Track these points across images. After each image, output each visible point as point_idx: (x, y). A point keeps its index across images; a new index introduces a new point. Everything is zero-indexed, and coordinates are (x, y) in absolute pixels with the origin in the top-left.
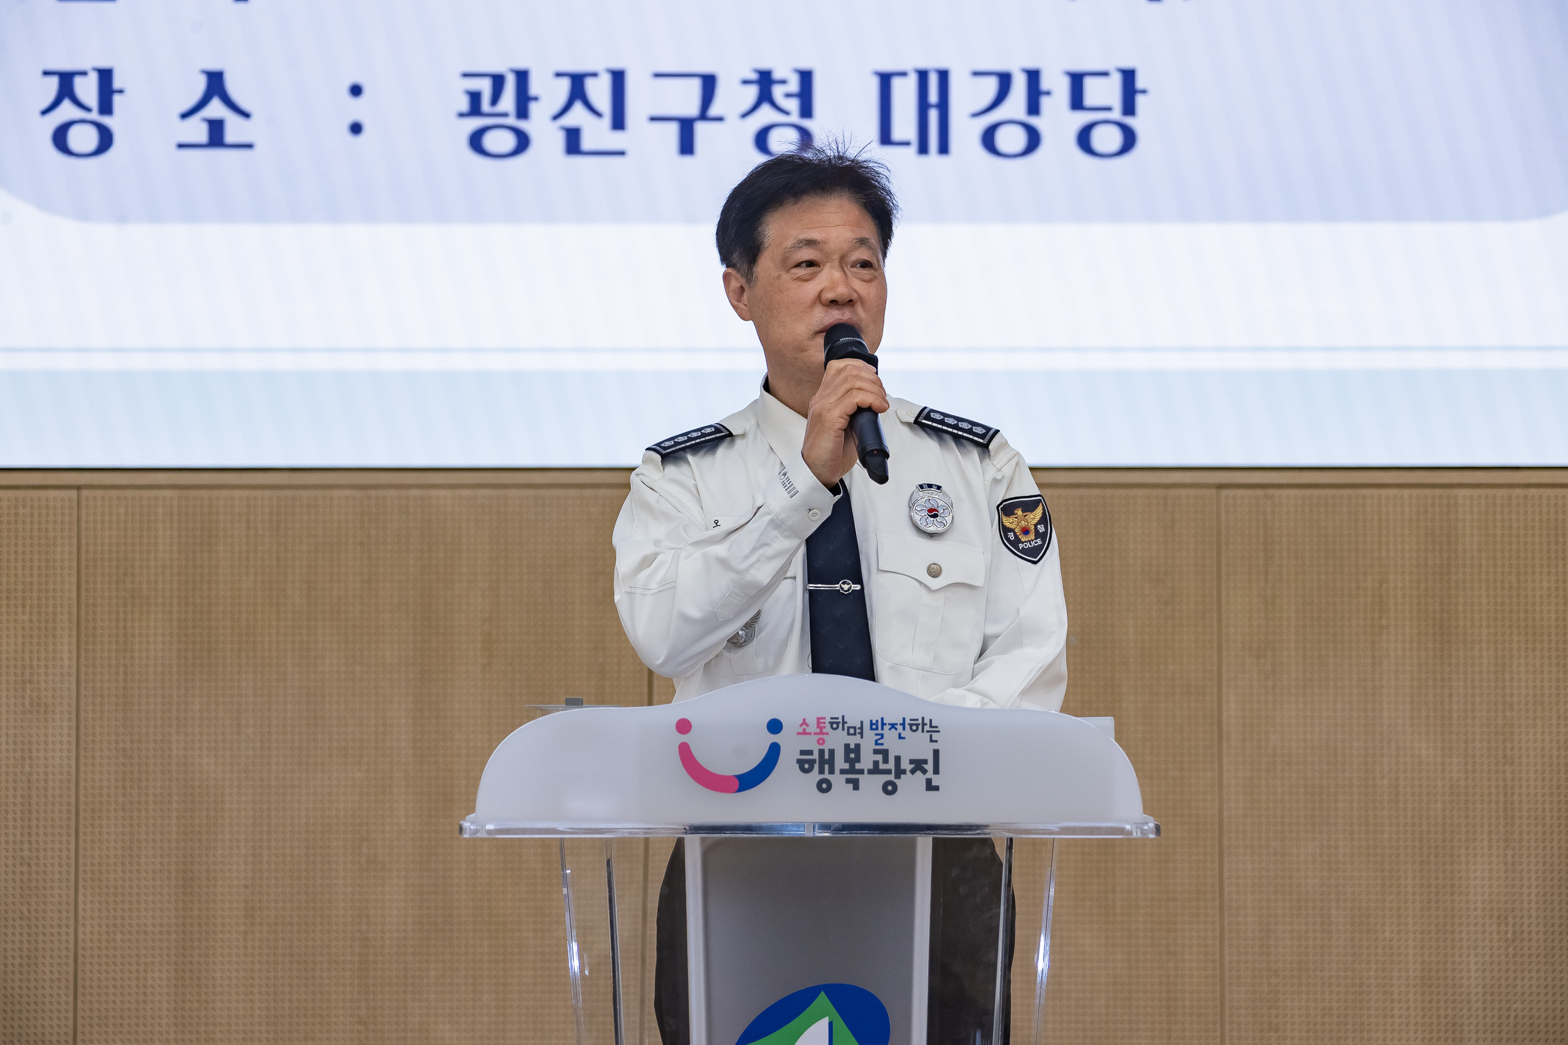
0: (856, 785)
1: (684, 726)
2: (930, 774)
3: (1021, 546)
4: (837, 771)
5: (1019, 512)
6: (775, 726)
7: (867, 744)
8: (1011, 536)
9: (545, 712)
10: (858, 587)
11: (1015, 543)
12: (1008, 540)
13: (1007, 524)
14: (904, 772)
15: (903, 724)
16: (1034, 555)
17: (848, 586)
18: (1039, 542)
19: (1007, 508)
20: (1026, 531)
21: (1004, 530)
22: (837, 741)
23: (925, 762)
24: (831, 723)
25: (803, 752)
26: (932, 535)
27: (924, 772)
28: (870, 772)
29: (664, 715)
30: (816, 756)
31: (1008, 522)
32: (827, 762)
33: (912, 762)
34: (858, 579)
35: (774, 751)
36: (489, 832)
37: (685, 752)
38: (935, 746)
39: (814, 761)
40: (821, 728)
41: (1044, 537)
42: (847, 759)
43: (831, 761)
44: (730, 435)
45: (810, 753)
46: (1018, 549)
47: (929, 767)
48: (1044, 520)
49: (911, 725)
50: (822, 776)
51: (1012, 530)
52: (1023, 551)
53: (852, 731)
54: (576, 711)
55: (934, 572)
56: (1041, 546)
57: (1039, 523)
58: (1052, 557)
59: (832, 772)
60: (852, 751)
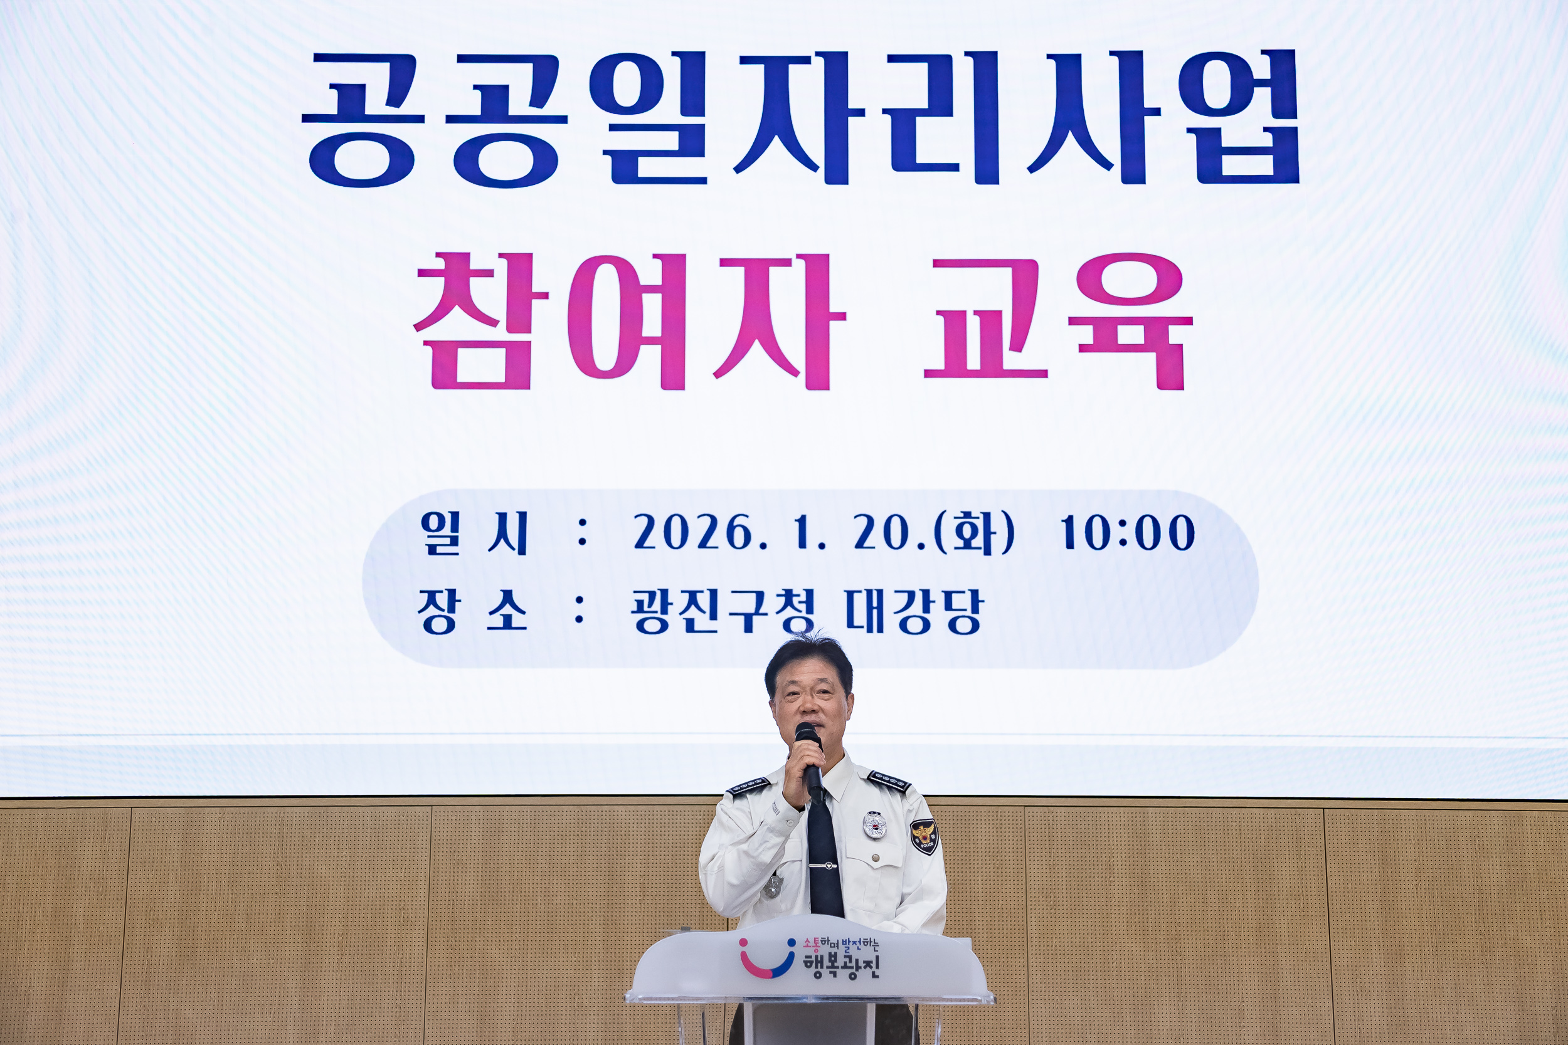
0: (835, 975)
1: (743, 942)
2: (874, 969)
3: (922, 846)
4: (825, 967)
5: (922, 828)
6: (792, 943)
7: (841, 953)
8: (917, 840)
9: (670, 934)
10: (835, 866)
11: (919, 844)
12: (916, 842)
13: (915, 834)
14: (860, 968)
15: (860, 942)
16: (929, 850)
17: (829, 866)
18: (932, 844)
19: (915, 826)
20: (925, 838)
21: (914, 837)
22: (825, 951)
23: (872, 962)
24: (822, 941)
25: (806, 957)
26: (875, 839)
27: (871, 967)
28: (842, 968)
29: (734, 936)
30: (813, 959)
31: (915, 833)
32: (819, 962)
33: (864, 962)
34: (836, 862)
35: (791, 956)
36: (640, 999)
37: (744, 956)
38: (877, 954)
39: (813, 962)
40: (816, 944)
41: (934, 841)
42: (830, 960)
43: (822, 962)
44: (769, 784)
45: (811, 957)
46: (921, 847)
47: (874, 965)
48: (934, 832)
49: (864, 942)
50: (817, 970)
51: (918, 837)
52: (924, 849)
53: (833, 945)
54: (687, 934)
55: (876, 859)
56: (933, 847)
57: (932, 834)
58: (939, 851)
59: (822, 967)
60: (833, 956)
